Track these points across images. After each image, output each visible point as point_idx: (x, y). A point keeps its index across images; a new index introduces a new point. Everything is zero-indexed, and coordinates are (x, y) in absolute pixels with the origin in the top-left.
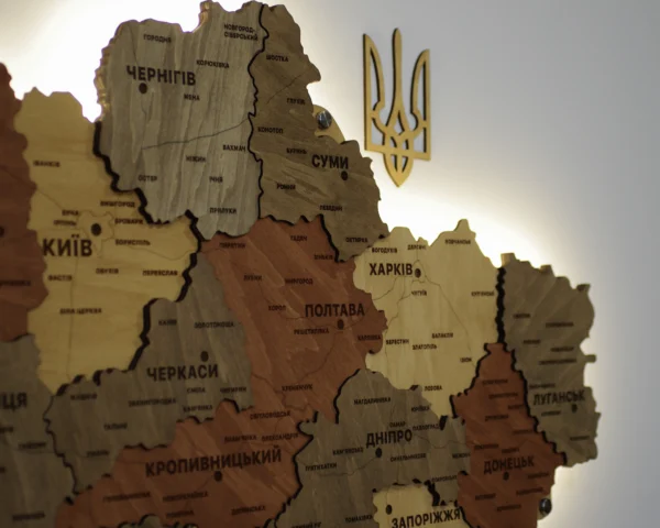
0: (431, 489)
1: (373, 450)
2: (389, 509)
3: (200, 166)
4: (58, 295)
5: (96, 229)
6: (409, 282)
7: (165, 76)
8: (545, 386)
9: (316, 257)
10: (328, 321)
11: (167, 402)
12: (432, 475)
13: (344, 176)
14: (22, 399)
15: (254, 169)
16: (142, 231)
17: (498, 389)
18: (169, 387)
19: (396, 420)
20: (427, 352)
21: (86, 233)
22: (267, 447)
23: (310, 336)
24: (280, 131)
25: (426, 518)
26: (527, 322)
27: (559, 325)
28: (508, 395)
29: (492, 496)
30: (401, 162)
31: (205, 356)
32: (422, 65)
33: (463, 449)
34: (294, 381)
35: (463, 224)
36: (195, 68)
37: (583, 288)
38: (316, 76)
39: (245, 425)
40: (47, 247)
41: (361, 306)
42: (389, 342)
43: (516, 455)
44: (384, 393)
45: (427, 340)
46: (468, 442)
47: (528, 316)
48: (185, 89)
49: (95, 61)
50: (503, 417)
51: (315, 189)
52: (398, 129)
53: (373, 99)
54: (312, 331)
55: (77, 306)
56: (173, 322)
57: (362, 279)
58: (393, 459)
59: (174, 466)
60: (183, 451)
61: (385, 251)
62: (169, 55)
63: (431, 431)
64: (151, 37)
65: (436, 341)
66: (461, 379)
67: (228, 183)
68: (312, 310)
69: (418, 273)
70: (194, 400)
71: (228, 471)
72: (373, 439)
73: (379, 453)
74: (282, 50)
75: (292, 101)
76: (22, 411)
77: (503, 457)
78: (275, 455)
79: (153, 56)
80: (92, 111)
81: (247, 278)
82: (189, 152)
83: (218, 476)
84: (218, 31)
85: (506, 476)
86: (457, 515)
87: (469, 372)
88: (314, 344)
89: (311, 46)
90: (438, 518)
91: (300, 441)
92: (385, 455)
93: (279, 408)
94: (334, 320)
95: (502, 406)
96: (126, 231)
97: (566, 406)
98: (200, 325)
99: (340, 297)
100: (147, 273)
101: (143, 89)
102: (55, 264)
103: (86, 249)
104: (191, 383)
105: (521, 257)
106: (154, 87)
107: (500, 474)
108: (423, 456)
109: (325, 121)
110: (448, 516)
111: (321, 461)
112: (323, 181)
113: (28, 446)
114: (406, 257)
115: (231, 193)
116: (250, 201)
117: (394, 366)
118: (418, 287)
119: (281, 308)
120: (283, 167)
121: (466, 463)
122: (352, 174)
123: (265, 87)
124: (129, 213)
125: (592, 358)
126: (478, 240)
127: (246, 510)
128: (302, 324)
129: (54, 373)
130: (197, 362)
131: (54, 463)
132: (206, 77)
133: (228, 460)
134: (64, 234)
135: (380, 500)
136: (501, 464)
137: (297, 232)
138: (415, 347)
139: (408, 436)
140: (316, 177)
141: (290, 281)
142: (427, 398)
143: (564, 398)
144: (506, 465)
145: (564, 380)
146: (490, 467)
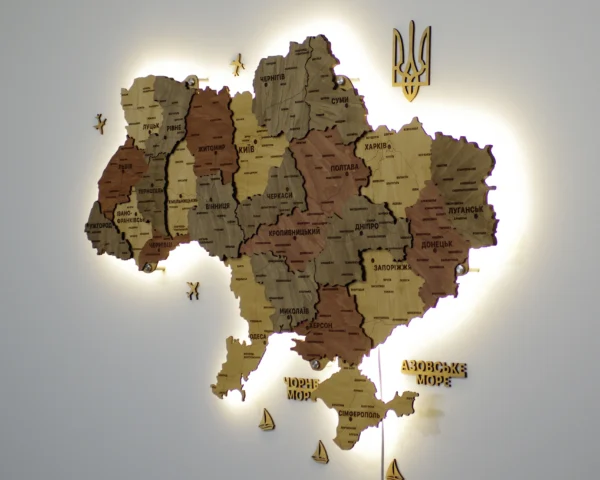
1: (358, 232)
2: (373, 260)
3: (286, 112)
4: (243, 168)
5: (255, 142)
6: (385, 152)
7: (273, 78)
8: (456, 203)
9: (337, 144)
10: (343, 172)
11: (274, 207)
12: (389, 246)
13: (347, 106)
14: (228, 206)
15: (307, 110)
16: (271, 141)
17: (431, 205)
18: (275, 201)
19: (370, 218)
20: (394, 186)
21: (252, 143)
22: (314, 227)
23: (333, 180)
24: (317, 91)
25: (393, 267)
26: (446, 168)
27: (466, 169)
28: (436, 208)
29: (427, 260)
30: (409, 89)
31: (287, 189)
33: (406, 235)
34: (325, 199)
35: (416, 119)
36: (285, 72)
38: (338, 62)
39: (305, 217)
40: (240, 150)
41: (357, 165)
42: (374, 181)
43: (441, 240)
44: (364, 206)
45: (395, 180)
47: (446, 165)
48: (281, 81)
50: (433, 219)
51: (332, 114)
54: (334, 178)
55: (250, 171)
56: (276, 176)
57: (360, 152)
58: (368, 237)
59: (278, 233)
60: (282, 226)
61: (372, 138)
62: (275, 69)
63: (388, 225)
64: (268, 64)
65: (399, 180)
66: (412, 199)
67: (297, 117)
68: (334, 168)
69: (389, 147)
70: (283, 207)
71: (298, 236)
72: (359, 227)
73: (361, 233)
75: (323, 76)
76: (228, 210)
77: (433, 241)
78: (318, 231)
79: (269, 71)
81: (307, 156)
82: (282, 107)
83: (295, 238)
84: (294, 53)
85: (435, 251)
86: (410, 268)
87: (416, 196)
88: (335, 183)
90: (399, 268)
91: (327, 226)
92: (364, 236)
93: (320, 211)
95: (433, 213)
96: (264, 141)
97: (470, 215)
98: (286, 177)
99: (348, 161)
100: (273, 157)
101: (266, 85)
102: (243, 156)
103: (252, 149)
104: (283, 200)
105: (445, 133)
106: (270, 83)
107: (431, 249)
108: (384, 236)
110: (405, 267)
111: (334, 235)
112: (338, 110)
113: (230, 222)
114: (384, 139)
115: (298, 121)
116: (305, 123)
117: (378, 193)
118: (389, 154)
119: (320, 168)
120: (318, 106)
121: (409, 242)
122: (350, 104)
123: (312, 74)
124: (267, 134)
125: (494, 188)
127: (305, 253)
128: (329, 175)
130: (284, 191)
131: (237, 228)
132: (289, 74)
133: (298, 232)
134: (245, 145)
135: (367, 256)
136: (432, 244)
137: (327, 134)
138: (388, 184)
139: (376, 226)
140: (333, 108)
141: (324, 156)
142: (392, 207)
143: (469, 210)
144: (435, 245)
145: (469, 200)
146: (425, 245)
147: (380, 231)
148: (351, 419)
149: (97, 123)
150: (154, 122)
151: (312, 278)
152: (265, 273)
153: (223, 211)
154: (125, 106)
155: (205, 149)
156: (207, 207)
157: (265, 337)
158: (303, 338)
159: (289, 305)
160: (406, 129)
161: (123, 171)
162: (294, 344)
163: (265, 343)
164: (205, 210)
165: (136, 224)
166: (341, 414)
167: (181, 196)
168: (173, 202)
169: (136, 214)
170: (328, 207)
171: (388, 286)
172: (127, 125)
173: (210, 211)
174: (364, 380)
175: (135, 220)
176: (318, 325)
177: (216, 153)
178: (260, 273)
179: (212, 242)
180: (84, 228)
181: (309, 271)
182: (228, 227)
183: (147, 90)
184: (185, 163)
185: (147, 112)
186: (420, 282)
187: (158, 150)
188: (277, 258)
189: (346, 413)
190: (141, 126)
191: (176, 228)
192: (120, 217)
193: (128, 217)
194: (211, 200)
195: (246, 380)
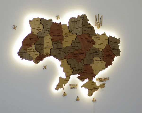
0: (100, 58)
1: (93, 54)
2: (95, 59)
3: (77, 29)
4: (65, 40)
5: (68, 35)
6: (98, 38)
7: (74, 22)
8: (114, 49)
9: (88, 36)
10: (89, 42)
11: (74, 49)
12: (100, 56)
13: (91, 29)
14: (62, 48)
15: (82, 29)
16: (72, 35)
18: (74, 48)
19: (96, 51)
24: (85, 26)
25: (99, 60)
26: (112, 42)
29: (107, 59)
30: (99, 27)
31: (77, 45)
32: (102, 17)
33: (103, 54)
34: (86, 47)
35: (105, 33)
36: (77, 21)
37: (119, 39)
38: (88, 20)
39: (81, 51)
40: (64, 36)
41: (93, 41)
42: (96, 44)
43: (110, 55)
44: (95, 49)
45: (100, 44)
46: (104, 54)
48: (76, 23)
49: (68, 21)
52: (98, 23)
53: (96, 21)
54: (88, 43)
56: (74, 42)
57: (93, 38)
58: (96, 55)
59: (74, 54)
60: (75, 53)
61: (95, 36)
62: (75, 20)
63: (100, 52)
66: (104, 47)
67: (80, 30)
68: (87, 41)
69: (99, 38)
70: (76, 49)
72: (93, 53)
74: (85, 18)
75: (86, 23)
76: (62, 49)
78: (84, 54)
79: (73, 20)
80: (68, 25)
81: (81, 38)
83: (78, 55)
84: (79, 17)
85: (109, 57)
87: (105, 47)
88: (88, 44)
89: (88, 18)
90: (101, 60)
91: (86, 53)
92: (95, 55)
93: (84, 50)
94: (90, 42)
95: (108, 50)
96: (70, 35)
97: (116, 51)
98: (77, 43)
99: (91, 40)
100: (72, 38)
101: (72, 23)
102: (65, 38)
103: (67, 36)
104: (76, 47)
105: (111, 36)
106: (73, 23)
107: (108, 57)
109: (90, 24)
110: (102, 60)
111: (88, 54)
112: (89, 30)
113: (62, 52)
114: (98, 36)
115: (80, 31)
116: (82, 32)
117: (96, 46)
118: (99, 39)
120: (85, 29)
121: (104, 56)
122: (92, 29)
123: (83, 22)
124: (71, 33)
125: (120, 46)
126: (106, 34)
127: (81, 58)
128: (86, 42)
129: (64, 46)
130: (76, 46)
131: (64, 53)
133: (79, 54)
134: (65, 35)
135: (94, 58)
137: (86, 34)
139: (97, 53)
140: (88, 29)
141: (85, 39)
142: (100, 49)
143: (116, 50)
144: (109, 56)
145: (116, 48)
146: (106, 56)
147: (98, 53)
148: (91, 90)
149: (13, 27)
150: (40, 29)
151: (83, 63)
152: (71, 62)
153: (60, 49)
154: (30, 24)
155: (55, 36)
156: (56, 48)
157: (70, 76)
158: (80, 75)
159: (77, 69)
160: (103, 34)
161: (30, 40)
162: (77, 77)
163: (70, 77)
164: (55, 49)
165: (34, 52)
166: (89, 90)
167: (47, 46)
168: (45, 47)
169: (34, 50)
170: (86, 49)
171: (98, 64)
172: (31, 29)
173: (57, 49)
174: (94, 82)
175: (33, 51)
176: (84, 72)
177: (58, 37)
178: (70, 63)
179: (57, 56)
180: (17, 53)
181: (82, 62)
182: (62, 53)
183: (37, 21)
184: (49, 38)
185: (38, 26)
186: (105, 63)
187: (42, 35)
188: (74, 59)
189: (90, 89)
190: (36, 29)
191: (46, 53)
192: (29, 51)
193: (31, 51)
194: (57, 47)
195: (64, 85)
